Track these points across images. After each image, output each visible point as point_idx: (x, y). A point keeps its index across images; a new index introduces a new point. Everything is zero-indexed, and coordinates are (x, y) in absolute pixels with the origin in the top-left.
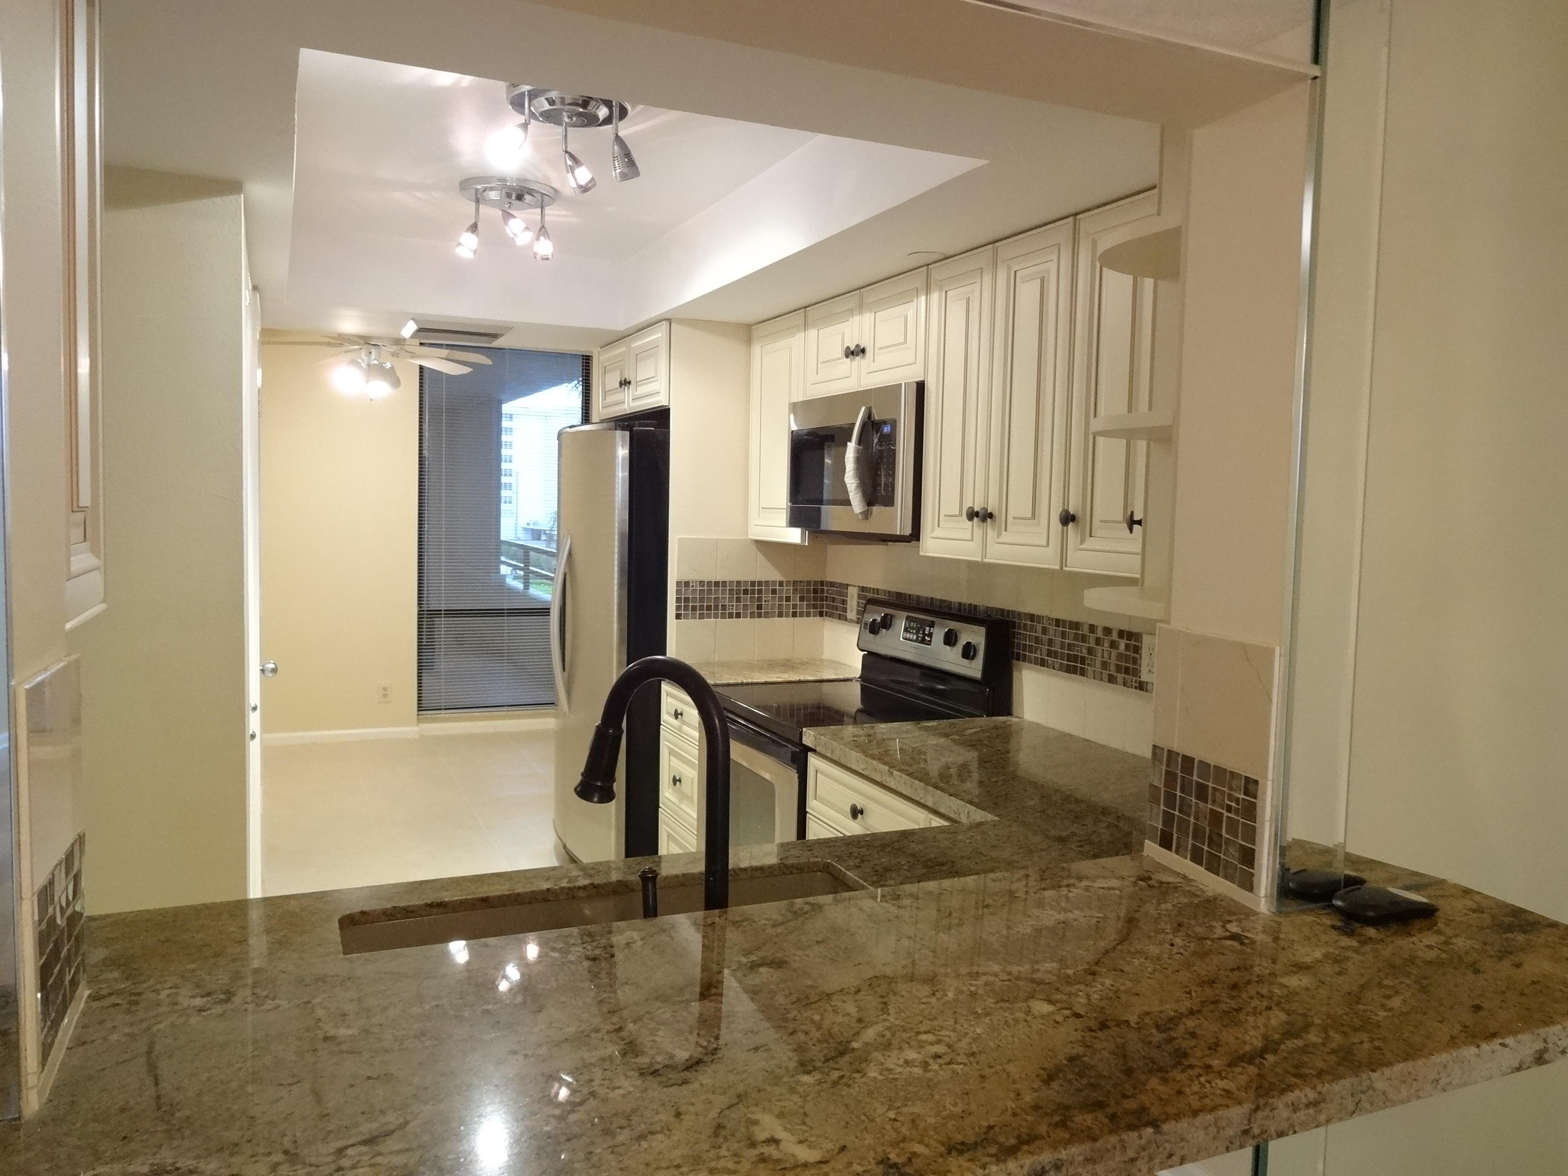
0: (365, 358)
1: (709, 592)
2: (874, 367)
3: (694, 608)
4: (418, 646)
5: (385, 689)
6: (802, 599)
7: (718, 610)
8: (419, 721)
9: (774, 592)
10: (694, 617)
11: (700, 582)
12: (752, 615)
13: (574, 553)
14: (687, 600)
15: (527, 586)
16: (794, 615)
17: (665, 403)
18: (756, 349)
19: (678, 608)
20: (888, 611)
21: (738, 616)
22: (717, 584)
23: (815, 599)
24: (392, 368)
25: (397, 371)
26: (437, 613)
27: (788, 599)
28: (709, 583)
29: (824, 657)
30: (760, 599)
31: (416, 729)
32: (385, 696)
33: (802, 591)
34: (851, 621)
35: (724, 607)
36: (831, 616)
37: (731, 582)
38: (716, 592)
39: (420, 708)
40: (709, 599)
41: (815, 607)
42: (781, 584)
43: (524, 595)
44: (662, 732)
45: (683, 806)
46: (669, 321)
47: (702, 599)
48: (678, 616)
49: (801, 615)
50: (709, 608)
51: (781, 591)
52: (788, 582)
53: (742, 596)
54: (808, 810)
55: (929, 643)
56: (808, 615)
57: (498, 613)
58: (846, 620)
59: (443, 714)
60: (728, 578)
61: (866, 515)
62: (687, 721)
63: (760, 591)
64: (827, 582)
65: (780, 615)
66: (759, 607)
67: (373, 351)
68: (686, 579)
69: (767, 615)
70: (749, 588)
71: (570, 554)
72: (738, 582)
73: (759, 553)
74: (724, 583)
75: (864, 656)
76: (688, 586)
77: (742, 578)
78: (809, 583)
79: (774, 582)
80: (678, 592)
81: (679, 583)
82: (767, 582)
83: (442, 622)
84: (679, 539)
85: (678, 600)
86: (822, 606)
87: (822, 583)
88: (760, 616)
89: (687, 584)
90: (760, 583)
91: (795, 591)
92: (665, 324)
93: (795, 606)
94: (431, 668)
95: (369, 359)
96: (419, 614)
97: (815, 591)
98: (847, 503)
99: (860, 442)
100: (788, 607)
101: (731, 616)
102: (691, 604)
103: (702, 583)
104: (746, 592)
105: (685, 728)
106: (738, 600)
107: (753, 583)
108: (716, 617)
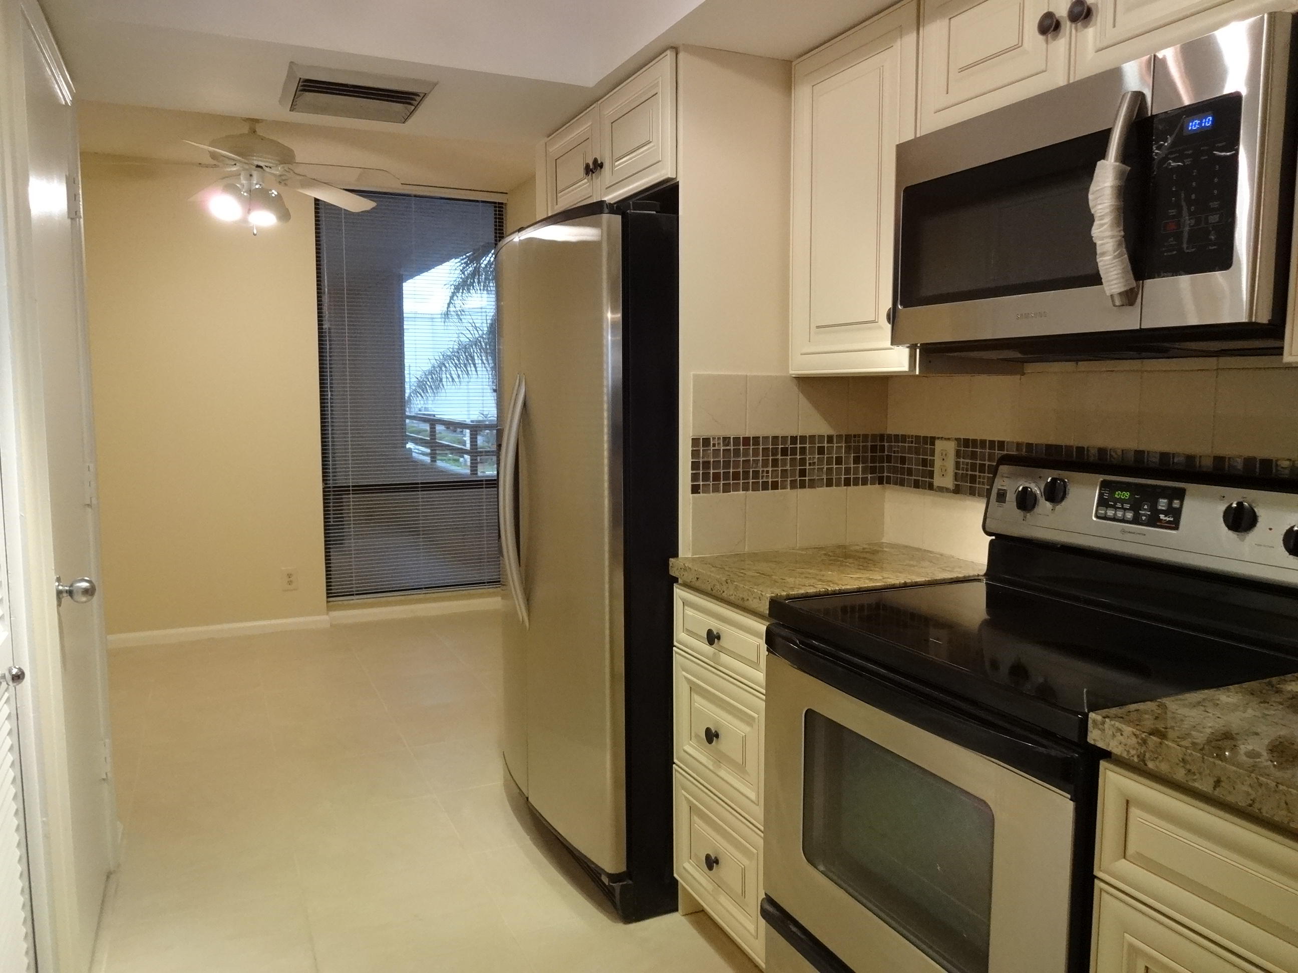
0: (244, 182)
1: (737, 452)
2: (1112, 35)
3: (716, 477)
4: (325, 526)
5: (289, 576)
6: (856, 460)
7: (748, 478)
8: (329, 609)
9: (821, 451)
10: (716, 490)
11: (724, 439)
12: (793, 486)
13: (529, 403)
14: (706, 464)
15: (434, 460)
16: (847, 483)
17: (670, 174)
18: (802, 94)
19: (695, 477)
20: (1056, 473)
21: (775, 486)
22: (746, 440)
23: (873, 460)
24: (279, 196)
25: (285, 200)
26: (345, 490)
27: (839, 461)
28: (736, 440)
29: (884, 540)
30: (803, 462)
31: (325, 617)
32: (290, 583)
33: (857, 449)
34: (941, 489)
35: (756, 474)
36: (902, 483)
37: (766, 438)
38: (746, 453)
39: (330, 594)
40: (736, 464)
41: (873, 470)
42: (830, 439)
43: (431, 468)
44: (676, 658)
45: (722, 773)
46: (676, 50)
47: (727, 464)
48: (695, 490)
49: (856, 484)
50: (736, 476)
51: (830, 449)
52: (839, 437)
53: (779, 457)
54: (1096, 872)
55: (1175, 525)
56: (865, 482)
57: (412, 487)
58: (931, 487)
59: (355, 600)
60: (761, 433)
61: (1130, 297)
62: (725, 646)
63: (803, 450)
64: (889, 436)
65: (829, 484)
66: (803, 473)
67: (256, 174)
68: (705, 433)
69: (812, 484)
70: (789, 446)
71: (525, 405)
72: (775, 438)
73: (801, 395)
74: (756, 440)
75: (992, 544)
76: (709, 445)
77: (779, 432)
78: (865, 437)
79: (821, 437)
80: (695, 454)
81: (695, 441)
82: (812, 437)
83: (351, 499)
84: (695, 376)
85: (695, 466)
86: (882, 469)
87: (882, 437)
88: (803, 486)
89: (706, 441)
90: (803, 439)
91: (848, 449)
92: (670, 54)
93: (848, 470)
94: (340, 541)
95: (250, 184)
96: (324, 492)
97: (874, 449)
98: (1095, 279)
99: (1125, 156)
100: (839, 471)
101: (765, 487)
102: (712, 471)
103: (726, 440)
104: (784, 452)
105: (724, 658)
106: (775, 463)
107: (794, 439)
108: (746, 489)
